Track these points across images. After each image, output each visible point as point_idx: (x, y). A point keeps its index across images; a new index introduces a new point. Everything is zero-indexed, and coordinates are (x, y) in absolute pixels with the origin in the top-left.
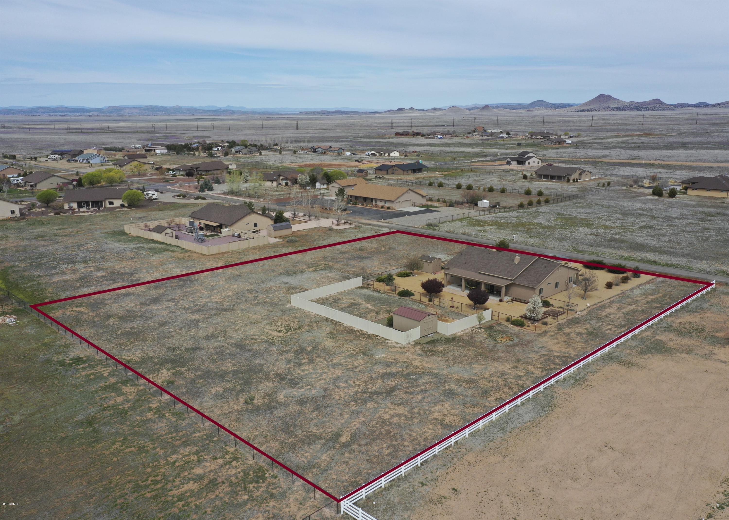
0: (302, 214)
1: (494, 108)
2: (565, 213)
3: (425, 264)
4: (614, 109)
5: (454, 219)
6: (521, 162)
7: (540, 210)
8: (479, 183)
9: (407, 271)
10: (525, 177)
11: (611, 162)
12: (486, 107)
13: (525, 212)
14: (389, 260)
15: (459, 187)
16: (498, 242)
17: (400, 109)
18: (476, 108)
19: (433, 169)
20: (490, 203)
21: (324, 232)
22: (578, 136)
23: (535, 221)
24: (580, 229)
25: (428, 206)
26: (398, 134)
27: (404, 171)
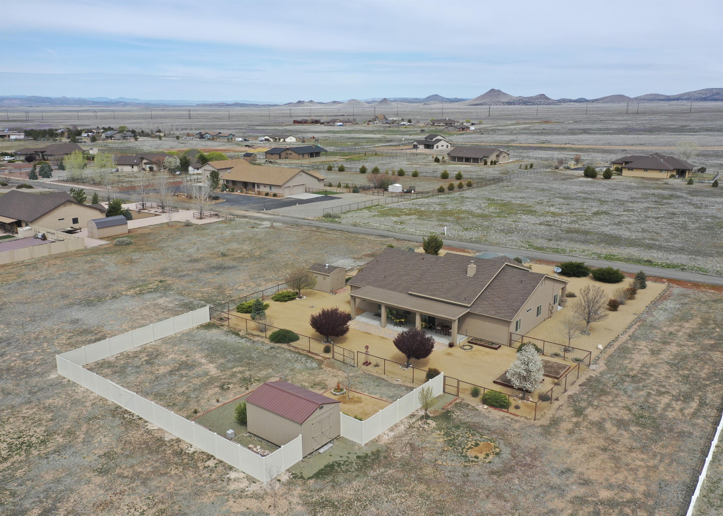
0: (155, 205)
1: (392, 102)
2: (496, 198)
3: (319, 279)
4: (504, 103)
5: (360, 207)
6: (429, 146)
7: (465, 195)
8: (386, 167)
9: (291, 290)
10: (437, 160)
11: (521, 147)
12: (385, 100)
13: (448, 198)
14: (265, 270)
15: (363, 171)
16: (426, 238)
17: (299, 102)
18: (374, 101)
19: (333, 154)
20: (403, 188)
21: (177, 229)
22: (480, 123)
23: (464, 208)
24: (523, 217)
25: (326, 192)
26: (296, 122)
27: (299, 154)
